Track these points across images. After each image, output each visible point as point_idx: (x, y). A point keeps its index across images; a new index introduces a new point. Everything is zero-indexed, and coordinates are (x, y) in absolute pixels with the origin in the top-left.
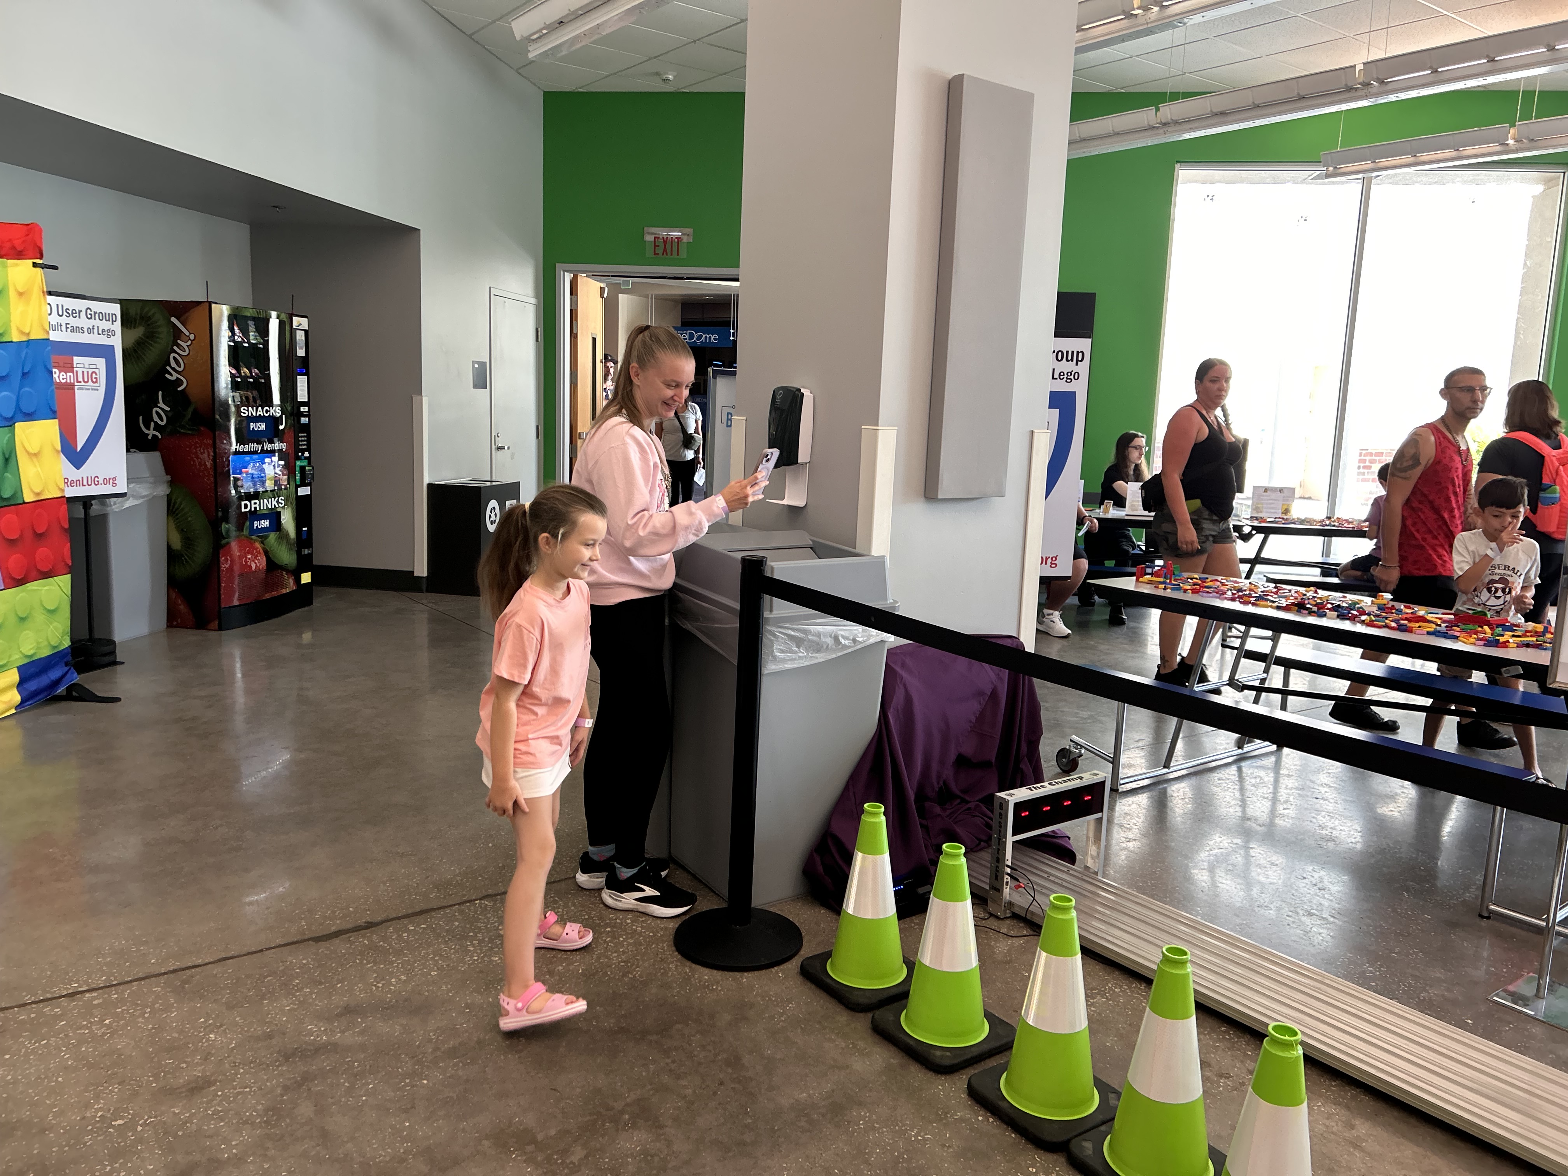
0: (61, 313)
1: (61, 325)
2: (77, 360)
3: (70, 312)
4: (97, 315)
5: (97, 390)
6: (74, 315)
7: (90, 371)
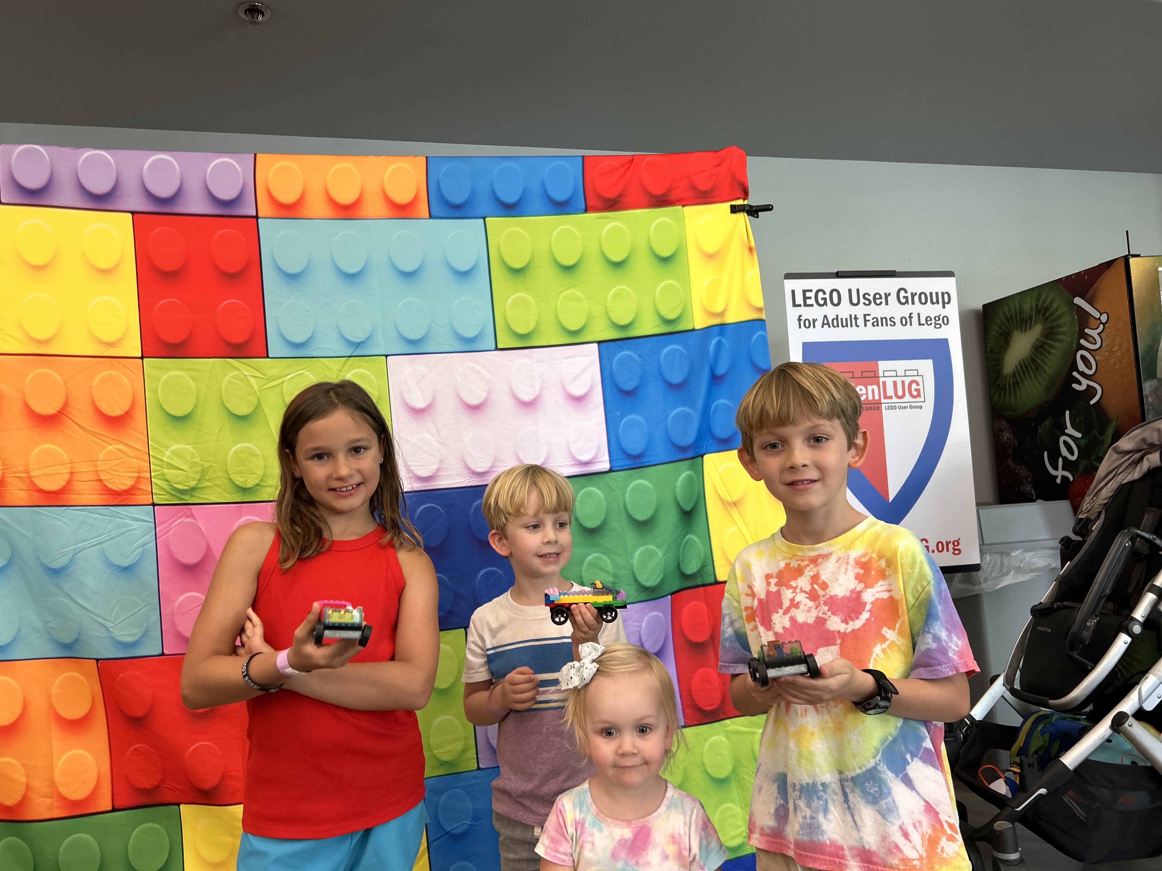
0: (855, 301)
1: (856, 318)
2: (883, 365)
3: (871, 298)
4: (916, 298)
5: (921, 407)
6: (878, 301)
7: (907, 380)
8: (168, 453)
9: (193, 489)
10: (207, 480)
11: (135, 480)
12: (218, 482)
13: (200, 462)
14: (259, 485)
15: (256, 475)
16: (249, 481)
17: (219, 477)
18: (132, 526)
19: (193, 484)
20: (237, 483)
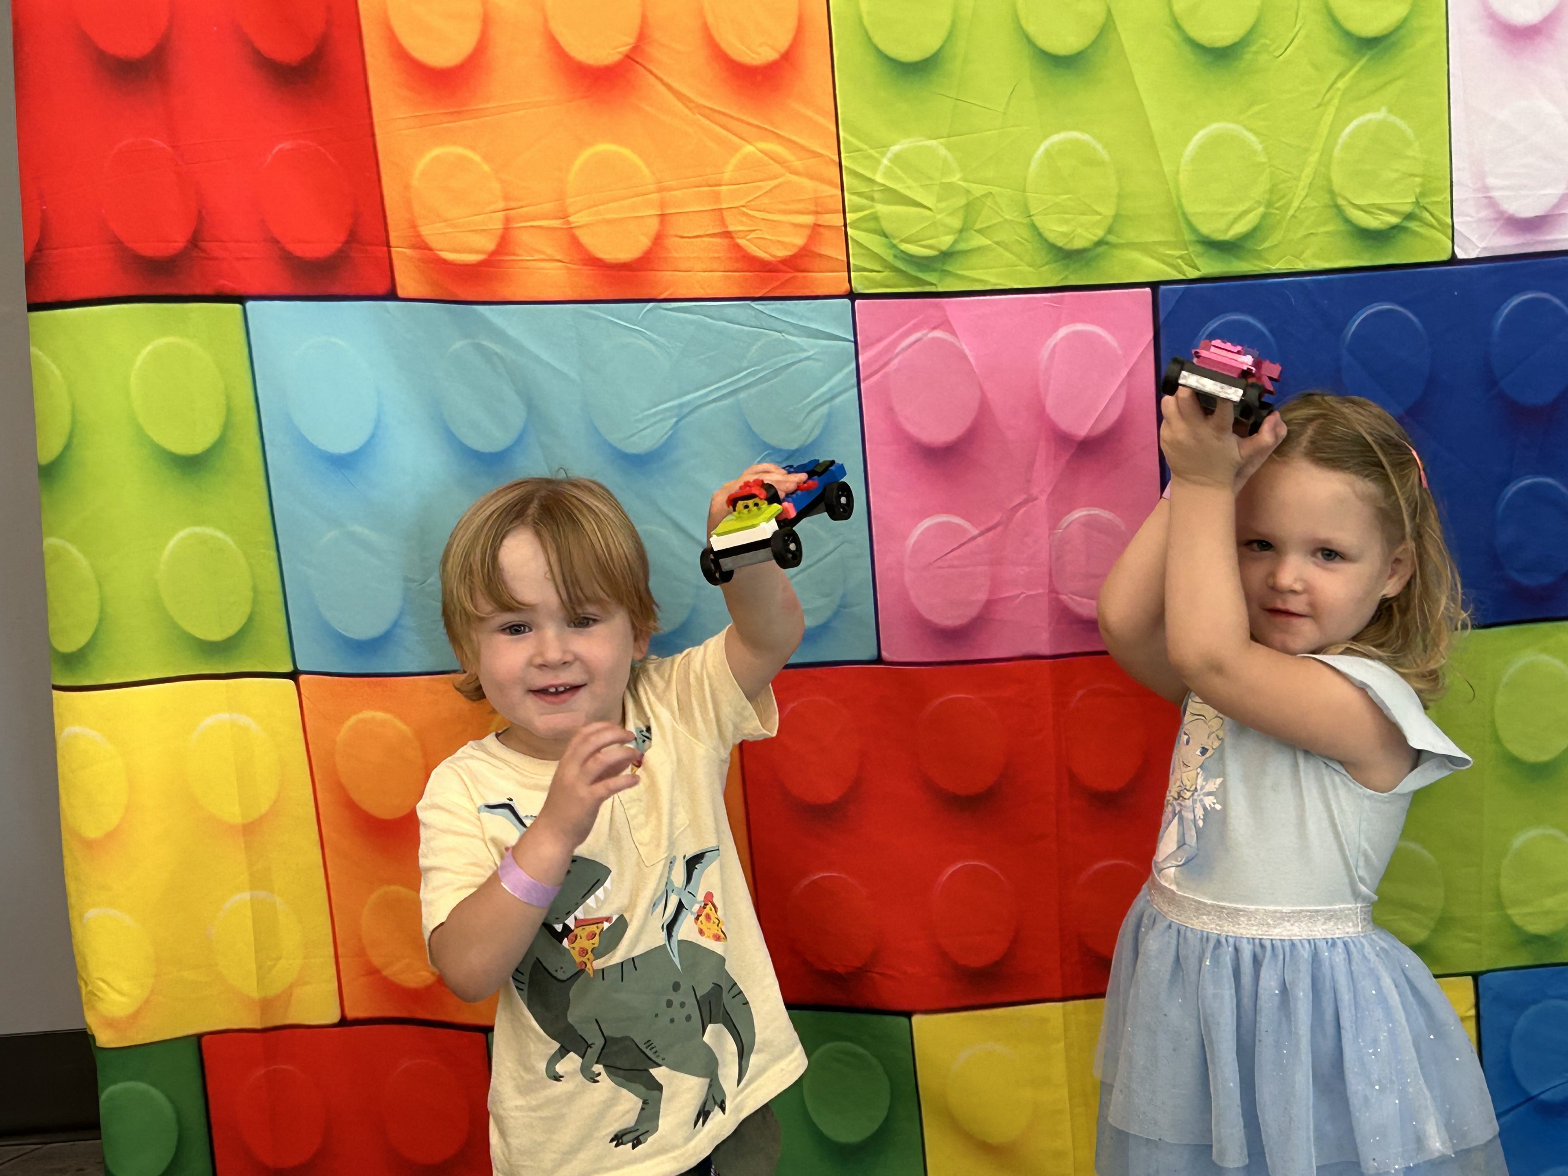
8: (885, 161)
9: (946, 255)
10: (980, 231)
11: (807, 232)
12: (1002, 236)
13: (960, 183)
14: (1107, 243)
15: (1098, 217)
16: (1079, 230)
17: (1006, 220)
18: (804, 350)
19: (945, 241)
20: (1051, 237)
